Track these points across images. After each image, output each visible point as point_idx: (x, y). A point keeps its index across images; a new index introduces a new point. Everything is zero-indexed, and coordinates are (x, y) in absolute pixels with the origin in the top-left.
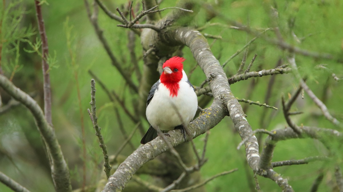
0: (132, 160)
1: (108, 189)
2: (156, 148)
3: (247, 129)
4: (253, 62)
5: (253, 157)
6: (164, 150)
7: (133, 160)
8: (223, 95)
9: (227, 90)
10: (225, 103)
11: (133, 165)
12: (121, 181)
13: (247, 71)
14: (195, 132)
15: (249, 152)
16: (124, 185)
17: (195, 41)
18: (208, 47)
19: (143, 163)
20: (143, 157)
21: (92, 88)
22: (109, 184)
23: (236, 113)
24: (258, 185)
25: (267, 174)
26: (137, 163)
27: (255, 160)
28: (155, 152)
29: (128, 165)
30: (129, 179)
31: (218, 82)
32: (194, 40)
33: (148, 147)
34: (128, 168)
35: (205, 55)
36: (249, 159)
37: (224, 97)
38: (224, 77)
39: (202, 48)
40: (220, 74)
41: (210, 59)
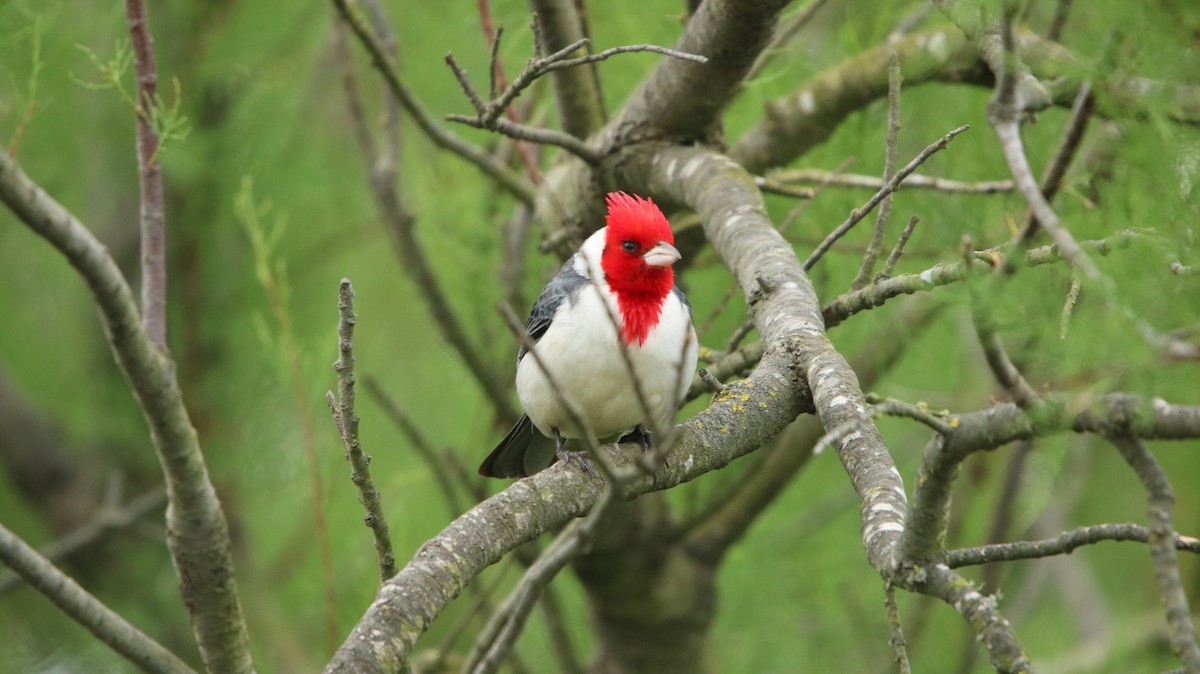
0: (464, 533)
1: (372, 622)
2: (548, 497)
3: (871, 447)
4: (903, 244)
5: (883, 533)
6: (578, 507)
7: (467, 532)
8: (797, 339)
9: (810, 325)
10: (800, 365)
11: (465, 550)
12: (421, 596)
13: (883, 276)
14: (691, 456)
15: (870, 518)
16: (430, 611)
17: (714, 187)
18: (757, 204)
19: (502, 545)
20: (503, 524)
21: (343, 309)
22: (379, 606)
23: (834, 393)
24: (900, 630)
25: (926, 579)
26: (480, 542)
27: (891, 540)
28: (545, 511)
29: (449, 548)
30: (450, 595)
31: (782, 303)
32: (711, 181)
33: (520, 491)
34: (447, 556)
35: (746, 224)
36: (868, 539)
37: (797, 346)
38: (806, 291)
39: (737, 206)
40: (793, 281)
41: (763, 237)
